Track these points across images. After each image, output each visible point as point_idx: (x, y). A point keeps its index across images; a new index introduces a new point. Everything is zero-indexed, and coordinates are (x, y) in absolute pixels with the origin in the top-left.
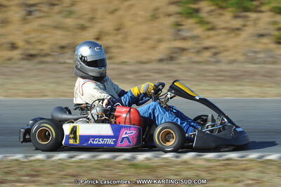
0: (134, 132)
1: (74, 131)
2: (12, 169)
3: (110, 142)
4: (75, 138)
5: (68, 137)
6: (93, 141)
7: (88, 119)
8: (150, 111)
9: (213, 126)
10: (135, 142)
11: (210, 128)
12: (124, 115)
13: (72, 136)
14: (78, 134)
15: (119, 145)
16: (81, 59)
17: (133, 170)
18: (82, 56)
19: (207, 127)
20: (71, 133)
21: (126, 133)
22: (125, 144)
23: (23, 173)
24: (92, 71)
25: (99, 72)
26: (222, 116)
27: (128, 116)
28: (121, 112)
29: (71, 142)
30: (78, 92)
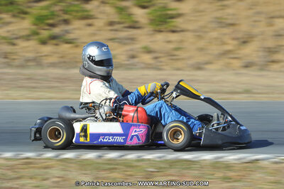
0: (144, 130)
1: (84, 129)
3: (120, 140)
4: (85, 136)
5: (79, 136)
6: (103, 139)
7: (96, 118)
8: (157, 109)
9: (218, 124)
10: (144, 141)
11: (215, 126)
12: (132, 114)
13: (83, 134)
14: (88, 133)
15: (129, 143)
16: (89, 58)
18: (90, 56)
19: (213, 126)
20: (82, 131)
21: (135, 131)
22: (135, 142)
24: (100, 70)
25: (106, 72)
26: (226, 115)
27: (136, 115)
28: (129, 111)
29: (82, 139)
30: (85, 91)
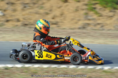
2: (55, 71)
17: (105, 73)
23: (60, 73)
